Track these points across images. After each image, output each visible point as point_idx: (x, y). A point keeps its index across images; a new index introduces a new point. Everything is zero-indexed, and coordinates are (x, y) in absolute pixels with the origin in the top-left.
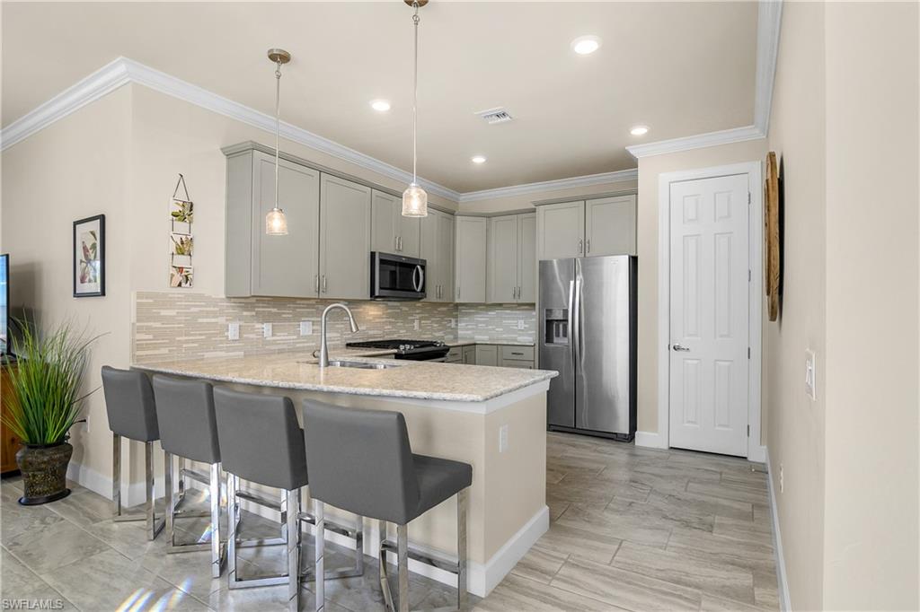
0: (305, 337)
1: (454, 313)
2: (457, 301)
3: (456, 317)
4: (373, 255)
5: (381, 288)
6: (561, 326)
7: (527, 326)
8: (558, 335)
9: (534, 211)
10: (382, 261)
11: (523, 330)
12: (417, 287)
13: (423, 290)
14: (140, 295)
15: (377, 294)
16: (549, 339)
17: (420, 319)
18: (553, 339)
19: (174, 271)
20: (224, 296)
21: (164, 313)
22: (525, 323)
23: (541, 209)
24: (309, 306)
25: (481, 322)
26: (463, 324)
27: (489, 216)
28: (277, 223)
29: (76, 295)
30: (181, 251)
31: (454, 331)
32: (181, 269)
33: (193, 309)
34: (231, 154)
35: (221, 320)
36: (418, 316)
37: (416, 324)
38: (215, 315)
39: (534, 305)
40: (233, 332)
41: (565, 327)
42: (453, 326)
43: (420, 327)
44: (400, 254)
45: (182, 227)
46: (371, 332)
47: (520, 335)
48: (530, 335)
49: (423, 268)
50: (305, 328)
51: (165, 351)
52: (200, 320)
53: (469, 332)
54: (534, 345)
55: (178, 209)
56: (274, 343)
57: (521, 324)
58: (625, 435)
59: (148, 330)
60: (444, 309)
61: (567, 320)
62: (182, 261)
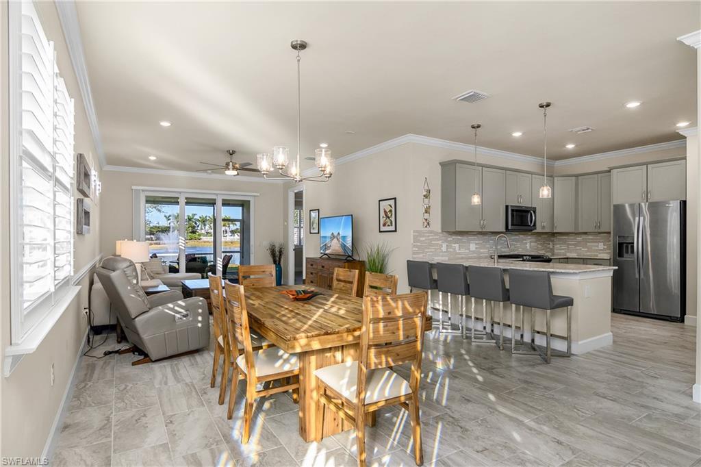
0: (472, 251)
1: (553, 239)
2: (555, 231)
3: (553, 241)
4: (507, 207)
5: (512, 225)
6: (630, 246)
7: (605, 247)
8: (627, 252)
9: (609, 171)
10: (512, 210)
11: (603, 250)
12: (531, 222)
13: (535, 225)
14: (414, 232)
15: (510, 227)
16: (621, 255)
17: (530, 242)
18: (623, 254)
19: (424, 221)
20: (440, 231)
21: (421, 239)
22: (604, 245)
23: (614, 172)
24: (474, 235)
25: (571, 245)
26: (558, 246)
27: (577, 176)
28: (476, 200)
29: (380, 232)
30: (426, 212)
31: (552, 250)
32: (426, 220)
33: (431, 237)
34: (443, 165)
35: (440, 242)
36: (529, 241)
37: (528, 245)
38: (438, 240)
39: (610, 233)
40: (444, 249)
41: (633, 247)
42: (551, 247)
43: (530, 247)
44: (521, 205)
45: (426, 201)
46: (503, 250)
47: (600, 253)
48: (607, 253)
49: (535, 212)
50: (473, 247)
51: (421, 255)
52: (433, 242)
53: (563, 251)
54: (610, 259)
55: (425, 193)
56: (459, 254)
57: (601, 246)
58: (677, 318)
59: (417, 246)
60: (546, 236)
61: (633, 243)
62: (427, 216)
